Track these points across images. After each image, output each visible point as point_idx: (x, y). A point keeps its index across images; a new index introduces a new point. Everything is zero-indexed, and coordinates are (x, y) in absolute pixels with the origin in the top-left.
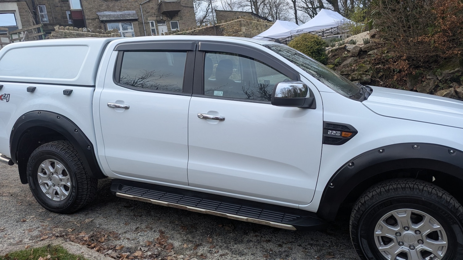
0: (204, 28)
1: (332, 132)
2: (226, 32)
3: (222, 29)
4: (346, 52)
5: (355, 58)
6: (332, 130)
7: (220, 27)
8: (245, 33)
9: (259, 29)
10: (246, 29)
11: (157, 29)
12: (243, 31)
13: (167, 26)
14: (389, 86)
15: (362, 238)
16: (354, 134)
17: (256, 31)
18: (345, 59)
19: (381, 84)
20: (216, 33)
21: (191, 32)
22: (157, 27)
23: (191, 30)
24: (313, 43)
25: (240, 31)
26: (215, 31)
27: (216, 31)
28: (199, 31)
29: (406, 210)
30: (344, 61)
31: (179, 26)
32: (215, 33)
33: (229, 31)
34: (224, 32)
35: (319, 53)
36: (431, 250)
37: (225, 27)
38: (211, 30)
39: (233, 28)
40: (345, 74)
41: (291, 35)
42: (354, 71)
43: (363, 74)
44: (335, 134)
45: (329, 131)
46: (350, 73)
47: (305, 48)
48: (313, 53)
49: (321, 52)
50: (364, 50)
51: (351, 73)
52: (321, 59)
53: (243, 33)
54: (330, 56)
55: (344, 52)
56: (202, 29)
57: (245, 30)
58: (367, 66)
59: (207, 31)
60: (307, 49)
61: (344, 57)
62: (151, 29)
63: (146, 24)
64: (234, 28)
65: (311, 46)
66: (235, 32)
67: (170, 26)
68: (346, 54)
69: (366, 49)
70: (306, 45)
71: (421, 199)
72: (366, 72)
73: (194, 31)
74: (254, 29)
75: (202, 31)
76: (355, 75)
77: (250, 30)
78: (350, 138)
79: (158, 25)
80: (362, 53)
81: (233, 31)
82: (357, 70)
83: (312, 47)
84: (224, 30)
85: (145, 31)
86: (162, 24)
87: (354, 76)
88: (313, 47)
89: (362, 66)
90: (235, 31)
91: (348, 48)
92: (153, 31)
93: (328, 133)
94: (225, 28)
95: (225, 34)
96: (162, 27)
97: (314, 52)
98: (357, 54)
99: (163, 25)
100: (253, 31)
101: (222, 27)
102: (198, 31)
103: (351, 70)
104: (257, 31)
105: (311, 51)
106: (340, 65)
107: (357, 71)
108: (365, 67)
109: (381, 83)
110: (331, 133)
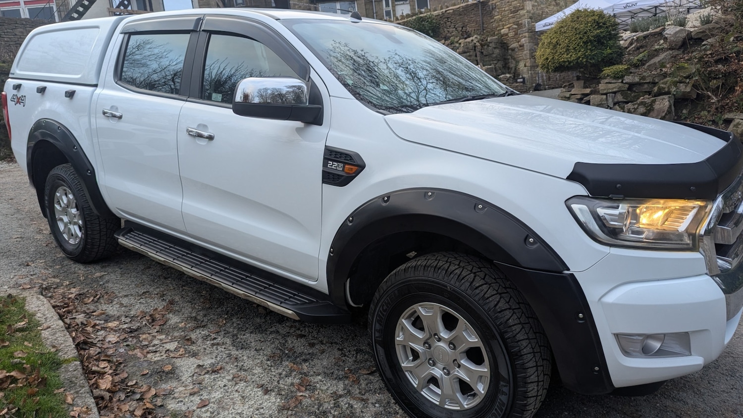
0: (462, 7)
1: (333, 164)
2: (498, 12)
3: (492, 6)
4: (662, 41)
5: (676, 53)
6: (333, 161)
7: (489, 3)
8: (530, 12)
9: (561, 4)
10: (533, 6)
11: (394, 11)
12: (528, 9)
13: (410, 5)
14: (730, 106)
15: (377, 345)
16: (361, 169)
17: (553, 9)
18: (657, 52)
19: (713, 101)
20: (482, 14)
21: (441, 13)
22: (394, 6)
23: (442, 11)
24: (590, 25)
25: (522, 9)
26: (480, 11)
27: (482, 10)
28: (454, 11)
29: (433, 305)
30: (652, 58)
31: (430, 5)
32: (480, 14)
33: (503, 9)
34: (495, 12)
35: (602, 44)
36: (468, 380)
37: (498, 3)
38: (473, 9)
39: (510, 3)
40: (648, 81)
41: (614, 14)
42: (665, 75)
43: (681, 82)
44: (336, 167)
45: (329, 162)
46: (657, 81)
47: (573, 35)
48: (588, 43)
49: (605, 42)
50: (696, 37)
51: (660, 81)
52: (604, 53)
53: (527, 12)
54: (632, 48)
55: (659, 40)
56: (459, 8)
57: (531, 8)
58: (693, 67)
59: (466, 10)
60: (577, 36)
61: (656, 50)
62: (384, 10)
63: (376, 3)
64: (513, 3)
65: (585, 30)
66: (514, 11)
67: (415, 5)
68: (661, 45)
69: (700, 36)
70: (576, 29)
71: (445, 288)
72: (686, 78)
73: (446, 11)
74: (550, 5)
75: (459, 11)
76: (665, 83)
77: (542, 6)
78: (354, 175)
79: (396, 3)
80: (690, 42)
81: (511, 10)
82: (670, 74)
83: (585, 33)
84: (495, 8)
85: (375, 15)
86: (402, 2)
87: (662, 85)
88: (589, 33)
89: (683, 68)
90: (514, 9)
91: (666, 34)
92: (388, 13)
93: (329, 166)
94: (498, 5)
95: (496, 15)
96: (402, 7)
97: (590, 41)
98: (680, 44)
99: (403, 4)
100: (547, 8)
101: (492, 4)
102: (451, 11)
103: (659, 75)
104: (555, 8)
105: (585, 39)
106: (644, 64)
107: (670, 77)
108: (687, 68)
109: (713, 99)
110: (332, 166)
